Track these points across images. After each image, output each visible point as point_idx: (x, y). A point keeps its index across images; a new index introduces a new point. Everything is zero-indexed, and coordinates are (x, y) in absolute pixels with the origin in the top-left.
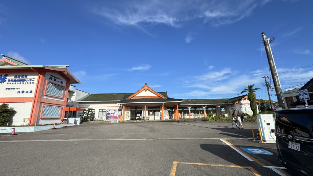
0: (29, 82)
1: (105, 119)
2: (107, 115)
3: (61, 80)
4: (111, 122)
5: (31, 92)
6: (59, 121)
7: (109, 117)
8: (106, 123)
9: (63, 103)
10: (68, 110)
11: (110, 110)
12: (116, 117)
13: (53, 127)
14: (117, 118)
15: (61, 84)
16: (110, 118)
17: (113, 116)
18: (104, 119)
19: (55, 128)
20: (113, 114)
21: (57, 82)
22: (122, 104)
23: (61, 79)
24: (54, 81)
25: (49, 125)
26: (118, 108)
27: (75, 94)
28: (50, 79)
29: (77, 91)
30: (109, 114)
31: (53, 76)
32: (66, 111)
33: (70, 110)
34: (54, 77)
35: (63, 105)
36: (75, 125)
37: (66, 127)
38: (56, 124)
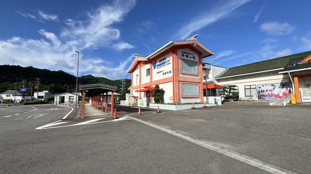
0: (167, 63)
1: (257, 99)
2: (259, 92)
3: (193, 56)
4: (271, 104)
5: (170, 72)
6: (198, 100)
7: (263, 95)
8: (260, 104)
9: (199, 80)
10: (206, 88)
11: (264, 85)
12: (278, 96)
13: (191, 106)
14: (280, 97)
15: (193, 60)
16: (265, 98)
17: (272, 94)
18: (255, 98)
19: (194, 108)
20: (270, 91)
21: (189, 58)
22: (291, 73)
24: (186, 57)
25: (189, 104)
26: (280, 81)
27: (211, 71)
29: (212, 67)
30: (263, 91)
31: (184, 53)
32: (204, 90)
33: (208, 88)
34: (186, 53)
35: (200, 83)
36: (216, 105)
37: (206, 107)
38: (195, 103)
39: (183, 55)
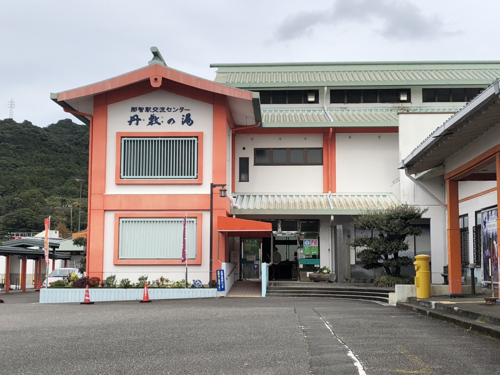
2: (484, 245)
3: (185, 113)
11: (490, 213)
21: (165, 124)
23: (182, 109)
24: (151, 123)
28: (130, 122)
30: (489, 241)
34: (148, 110)
39: (135, 119)
